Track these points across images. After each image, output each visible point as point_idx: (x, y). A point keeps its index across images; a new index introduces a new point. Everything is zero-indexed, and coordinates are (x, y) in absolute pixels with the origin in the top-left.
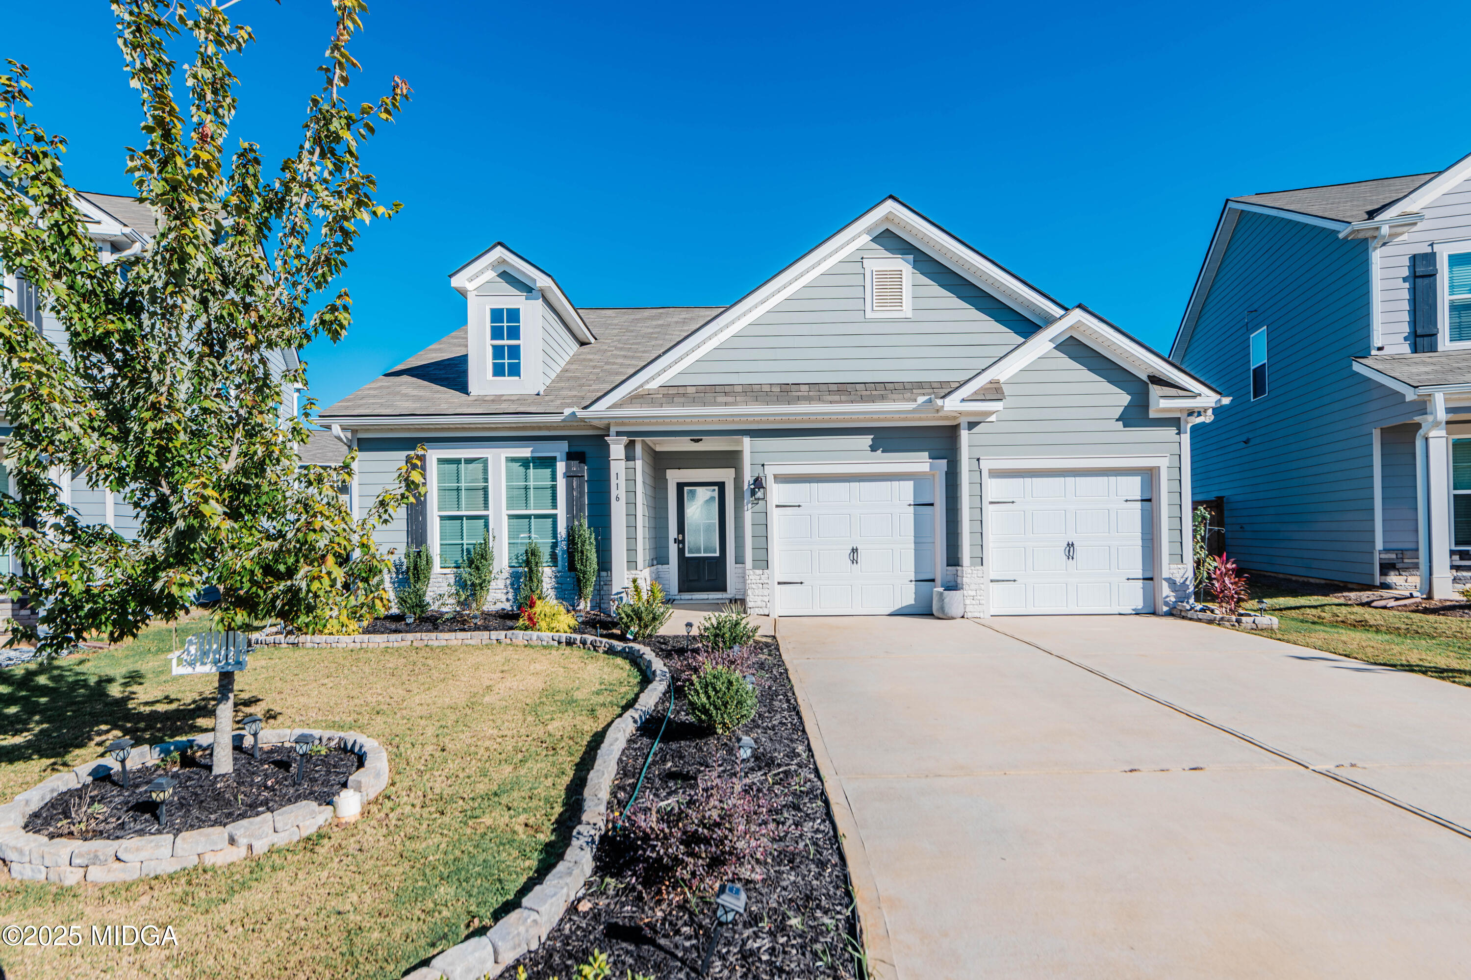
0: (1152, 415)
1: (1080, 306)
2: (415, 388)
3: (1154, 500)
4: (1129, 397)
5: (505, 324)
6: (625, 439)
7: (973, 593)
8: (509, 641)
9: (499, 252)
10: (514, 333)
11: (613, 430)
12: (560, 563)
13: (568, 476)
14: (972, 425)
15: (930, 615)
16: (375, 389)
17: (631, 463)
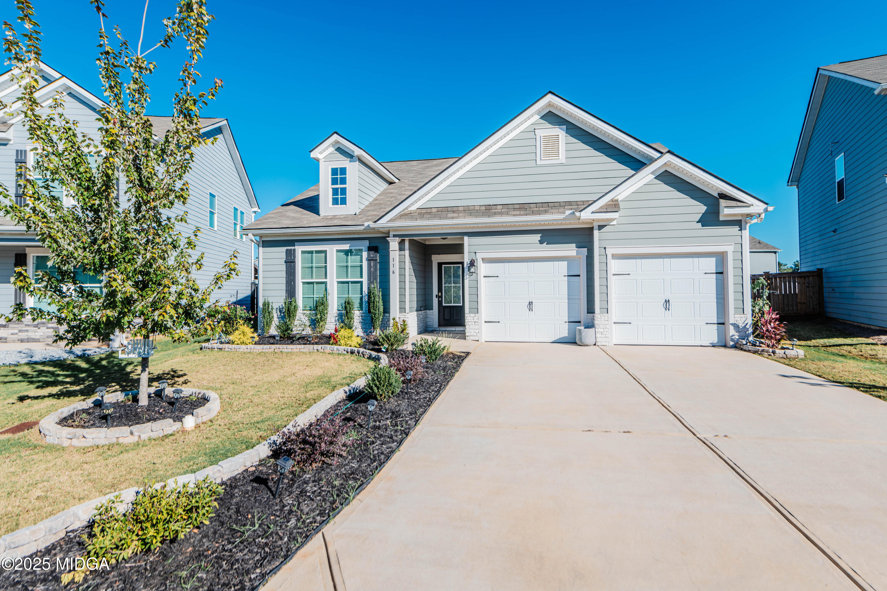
0: (722, 218)
1: (669, 152)
2: (294, 212)
3: (724, 273)
4: (706, 208)
5: (339, 176)
6: (398, 239)
7: (602, 330)
8: (323, 351)
9: (335, 137)
10: (343, 181)
11: (391, 234)
12: (364, 308)
13: (369, 260)
14: (601, 227)
15: (575, 343)
16: (275, 213)
17: (402, 252)
